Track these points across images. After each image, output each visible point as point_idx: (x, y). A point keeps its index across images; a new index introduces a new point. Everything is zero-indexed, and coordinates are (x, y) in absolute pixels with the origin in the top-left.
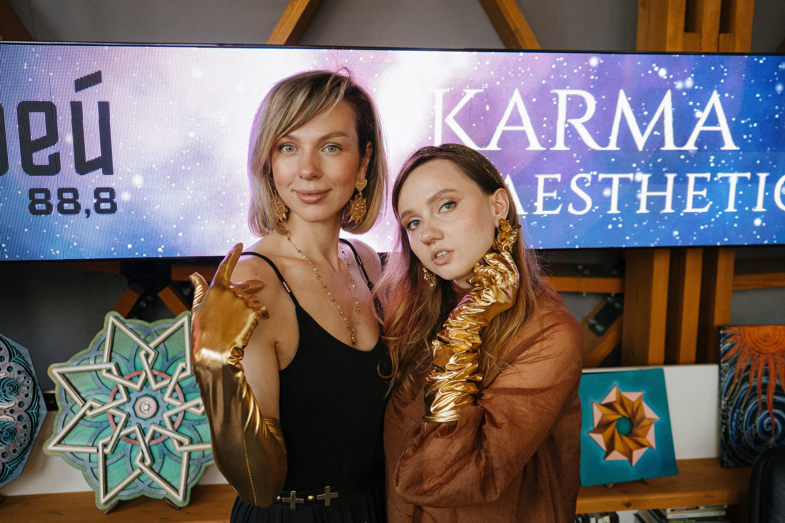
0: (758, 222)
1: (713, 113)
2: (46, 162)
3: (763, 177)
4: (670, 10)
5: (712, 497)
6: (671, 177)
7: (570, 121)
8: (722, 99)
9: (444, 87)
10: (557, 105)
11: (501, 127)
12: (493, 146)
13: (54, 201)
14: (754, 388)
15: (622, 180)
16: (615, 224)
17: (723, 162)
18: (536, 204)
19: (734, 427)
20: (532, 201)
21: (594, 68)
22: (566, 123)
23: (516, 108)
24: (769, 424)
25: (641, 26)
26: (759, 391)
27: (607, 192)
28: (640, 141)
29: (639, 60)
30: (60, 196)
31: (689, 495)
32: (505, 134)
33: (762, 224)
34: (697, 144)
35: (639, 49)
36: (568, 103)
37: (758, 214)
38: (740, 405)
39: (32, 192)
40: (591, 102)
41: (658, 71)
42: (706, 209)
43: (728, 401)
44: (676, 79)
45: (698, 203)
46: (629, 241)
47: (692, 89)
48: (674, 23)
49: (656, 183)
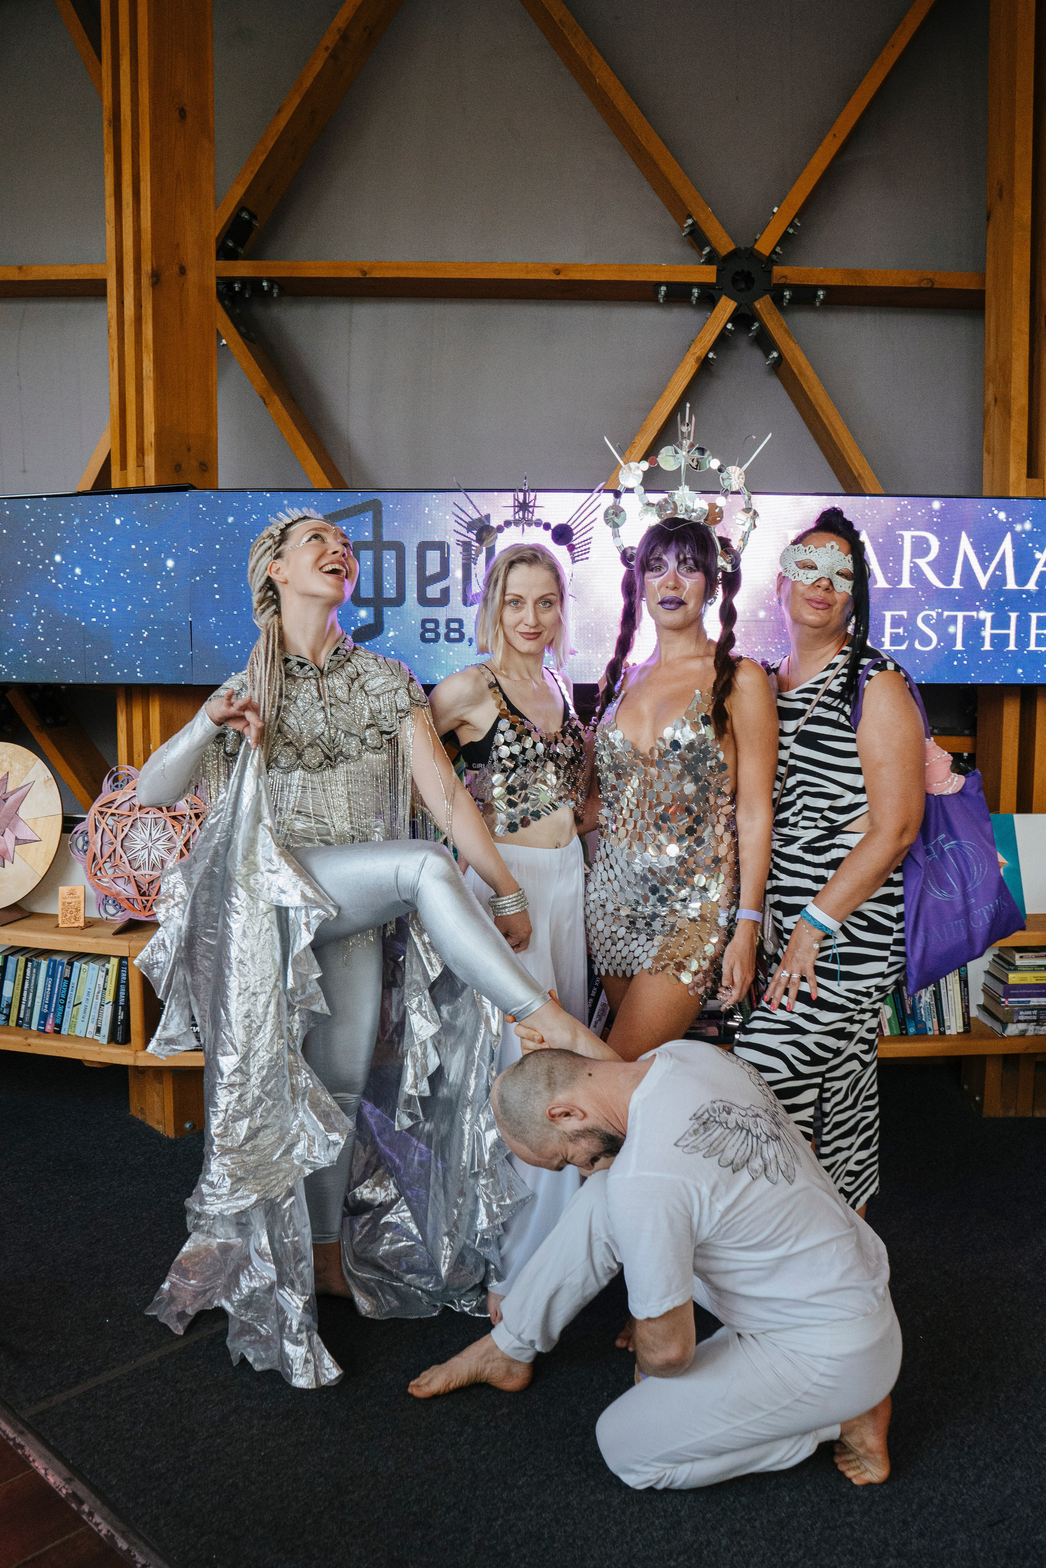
2: (438, 595)
4: (1012, 458)
6: (1013, 616)
7: (915, 560)
10: (902, 546)
13: (442, 630)
15: (965, 617)
16: (960, 660)
18: (883, 640)
20: (879, 636)
21: (936, 511)
22: (911, 562)
25: (986, 471)
27: (951, 629)
28: (983, 580)
29: (982, 504)
30: (448, 626)
31: (1038, 933)
34: (1037, 583)
35: (985, 494)
36: (913, 542)
39: (424, 622)
40: (935, 543)
41: (998, 515)
44: (1015, 521)
45: (1040, 641)
46: (974, 678)
47: (1031, 531)
48: (1017, 469)
49: (1000, 622)
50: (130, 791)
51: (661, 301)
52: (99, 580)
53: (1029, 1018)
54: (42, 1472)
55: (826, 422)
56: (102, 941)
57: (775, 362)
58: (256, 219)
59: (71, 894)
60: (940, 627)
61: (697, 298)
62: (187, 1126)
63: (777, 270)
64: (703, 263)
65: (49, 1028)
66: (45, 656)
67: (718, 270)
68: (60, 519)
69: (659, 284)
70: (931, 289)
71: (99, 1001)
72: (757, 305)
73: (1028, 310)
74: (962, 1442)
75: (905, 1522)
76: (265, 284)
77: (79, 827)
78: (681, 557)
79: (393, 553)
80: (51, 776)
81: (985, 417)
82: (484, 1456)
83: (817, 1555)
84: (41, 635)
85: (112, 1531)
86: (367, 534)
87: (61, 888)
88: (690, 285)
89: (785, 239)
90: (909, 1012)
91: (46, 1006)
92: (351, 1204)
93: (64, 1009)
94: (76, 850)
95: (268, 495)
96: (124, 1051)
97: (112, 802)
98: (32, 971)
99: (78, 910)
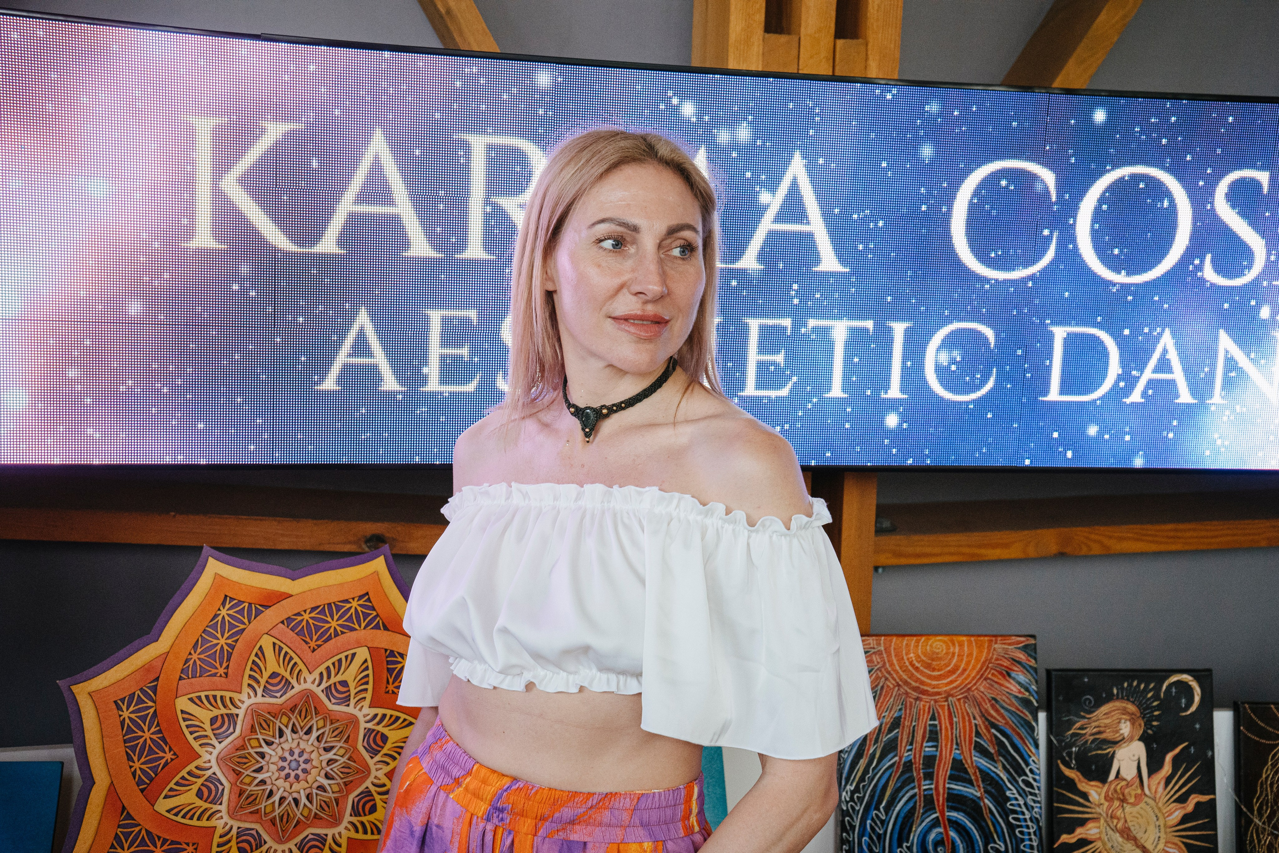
0: (892, 421)
1: (794, 194)
3: (899, 329)
7: (494, 199)
8: (810, 169)
9: (215, 114)
10: (466, 169)
11: (346, 206)
12: (328, 245)
14: (908, 766)
17: (818, 296)
18: (425, 370)
19: (865, 847)
20: (416, 362)
21: (543, 93)
22: (487, 202)
23: (377, 167)
24: (938, 843)
26: (918, 772)
32: (353, 220)
33: (900, 425)
34: (762, 257)
36: (490, 161)
37: (893, 405)
38: (880, 802)
40: (538, 164)
41: (678, 106)
42: (784, 392)
43: (853, 793)
44: (716, 123)
45: (766, 377)
47: (750, 145)
48: (744, 12)
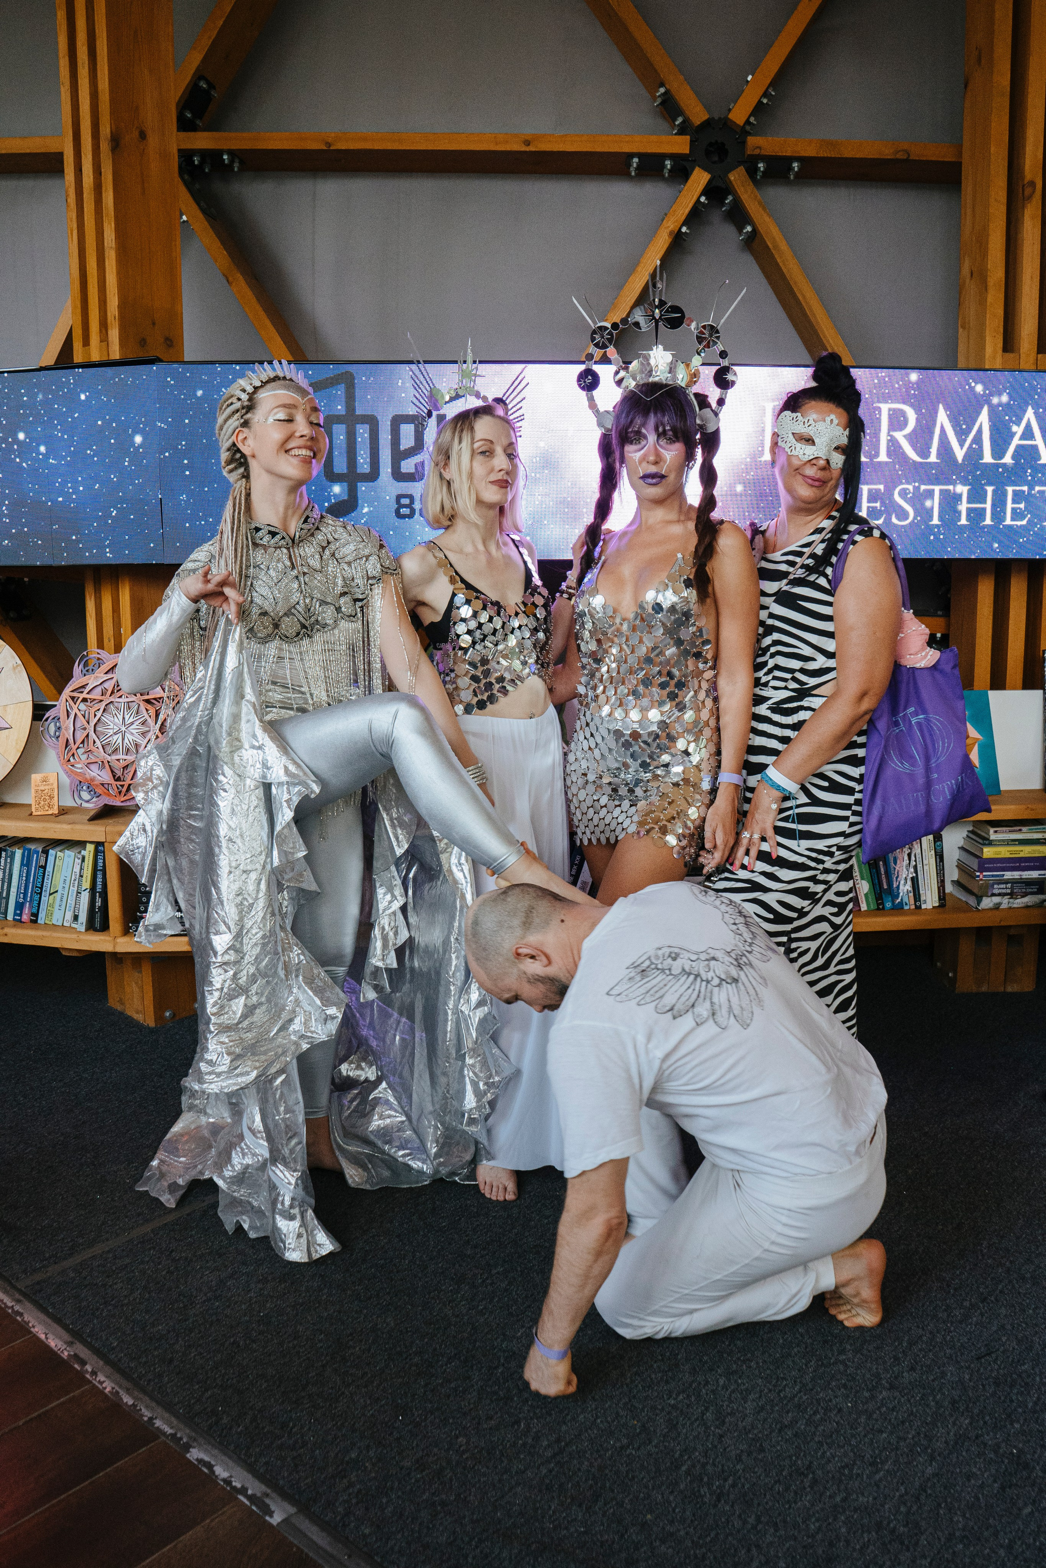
1: (1028, 426)
2: (412, 470)
4: (987, 331)
5: (1032, 810)
6: (990, 489)
7: (891, 433)
8: (1036, 414)
9: (773, 401)
10: (879, 420)
15: (941, 491)
16: (937, 535)
17: (1040, 475)
21: (914, 384)
22: (888, 435)
25: (962, 348)
27: (928, 503)
28: (960, 454)
29: (957, 376)
31: (1013, 807)
34: (1013, 458)
36: (889, 415)
39: (399, 497)
40: (912, 416)
41: (975, 387)
42: (1024, 522)
44: (991, 394)
45: (1016, 515)
46: (951, 552)
47: (1008, 404)
48: (993, 343)
49: (977, 495)
50: (102, 675)
51: (633, 174)
52: (64, 458)
53: (1004, 891)
54: (43, 1337)
55: (800, 298)
56: (78, 827)
57: (749, 237)
58: (214, 88)
59: (45, 780)
60: (917, 500)
61: (670, 171)
62: (168, 1014)
63: (752, 141)
64: (676, 134)
65: (25, 917)
66: (11, 537)
67: (691, 141)
68: (23, 395)
69: (631, 155)
70: (907, 161)
71: (76, 889)
72: (732, 177)
73: (1006, 179)
74: (948, 1286)
75: (896, 1358)
76: (225, 157)
77: (51, 713)
78: (661, 429)
79: (367, 427)
80: (19, 662)
81: (960, 293)
82: (482, 1310)
83: (812, 1390)
84: (6, 516)
85: (117, 1388)
86: (339, 407)
87: (33, 776)
88: (663, 156)
89: (759, 109)
90: (885, 887)
91: (22, 896)
92: (337, 1080)
93: (40, 898)
94: (48, 737)
95: (238, 368)
96: (102, 938)
97: (84, 687)
98: (6, 860)
99: (51, 797)
